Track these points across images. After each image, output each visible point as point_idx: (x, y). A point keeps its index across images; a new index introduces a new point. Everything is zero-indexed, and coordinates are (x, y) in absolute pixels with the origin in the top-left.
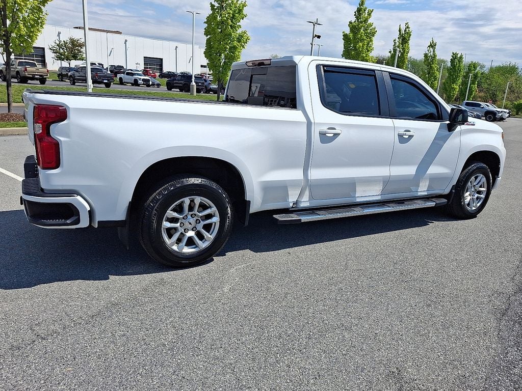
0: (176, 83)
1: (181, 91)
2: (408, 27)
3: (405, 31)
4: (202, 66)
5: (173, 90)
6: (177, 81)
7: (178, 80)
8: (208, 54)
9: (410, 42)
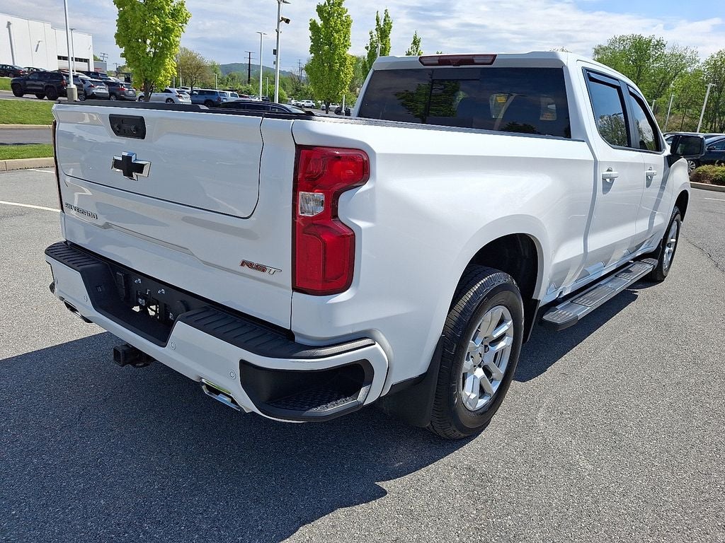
0: (29, 85)
1: (40, 97)
2: (387, 16)
3: (385, 20)
4: (59, 58)
5: (24, 96)
6: (33, 82)
7: (35, 80)
8: (122, 38)
9: (390, 36)
